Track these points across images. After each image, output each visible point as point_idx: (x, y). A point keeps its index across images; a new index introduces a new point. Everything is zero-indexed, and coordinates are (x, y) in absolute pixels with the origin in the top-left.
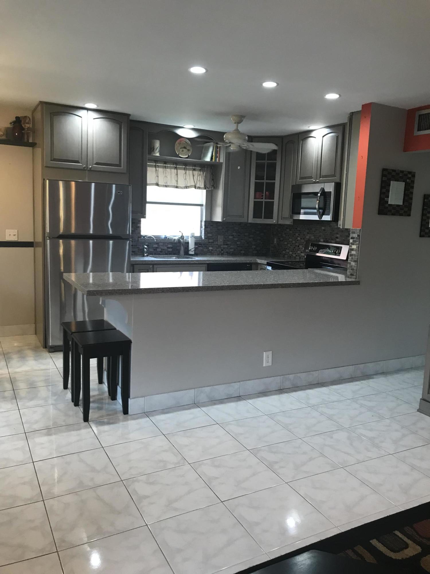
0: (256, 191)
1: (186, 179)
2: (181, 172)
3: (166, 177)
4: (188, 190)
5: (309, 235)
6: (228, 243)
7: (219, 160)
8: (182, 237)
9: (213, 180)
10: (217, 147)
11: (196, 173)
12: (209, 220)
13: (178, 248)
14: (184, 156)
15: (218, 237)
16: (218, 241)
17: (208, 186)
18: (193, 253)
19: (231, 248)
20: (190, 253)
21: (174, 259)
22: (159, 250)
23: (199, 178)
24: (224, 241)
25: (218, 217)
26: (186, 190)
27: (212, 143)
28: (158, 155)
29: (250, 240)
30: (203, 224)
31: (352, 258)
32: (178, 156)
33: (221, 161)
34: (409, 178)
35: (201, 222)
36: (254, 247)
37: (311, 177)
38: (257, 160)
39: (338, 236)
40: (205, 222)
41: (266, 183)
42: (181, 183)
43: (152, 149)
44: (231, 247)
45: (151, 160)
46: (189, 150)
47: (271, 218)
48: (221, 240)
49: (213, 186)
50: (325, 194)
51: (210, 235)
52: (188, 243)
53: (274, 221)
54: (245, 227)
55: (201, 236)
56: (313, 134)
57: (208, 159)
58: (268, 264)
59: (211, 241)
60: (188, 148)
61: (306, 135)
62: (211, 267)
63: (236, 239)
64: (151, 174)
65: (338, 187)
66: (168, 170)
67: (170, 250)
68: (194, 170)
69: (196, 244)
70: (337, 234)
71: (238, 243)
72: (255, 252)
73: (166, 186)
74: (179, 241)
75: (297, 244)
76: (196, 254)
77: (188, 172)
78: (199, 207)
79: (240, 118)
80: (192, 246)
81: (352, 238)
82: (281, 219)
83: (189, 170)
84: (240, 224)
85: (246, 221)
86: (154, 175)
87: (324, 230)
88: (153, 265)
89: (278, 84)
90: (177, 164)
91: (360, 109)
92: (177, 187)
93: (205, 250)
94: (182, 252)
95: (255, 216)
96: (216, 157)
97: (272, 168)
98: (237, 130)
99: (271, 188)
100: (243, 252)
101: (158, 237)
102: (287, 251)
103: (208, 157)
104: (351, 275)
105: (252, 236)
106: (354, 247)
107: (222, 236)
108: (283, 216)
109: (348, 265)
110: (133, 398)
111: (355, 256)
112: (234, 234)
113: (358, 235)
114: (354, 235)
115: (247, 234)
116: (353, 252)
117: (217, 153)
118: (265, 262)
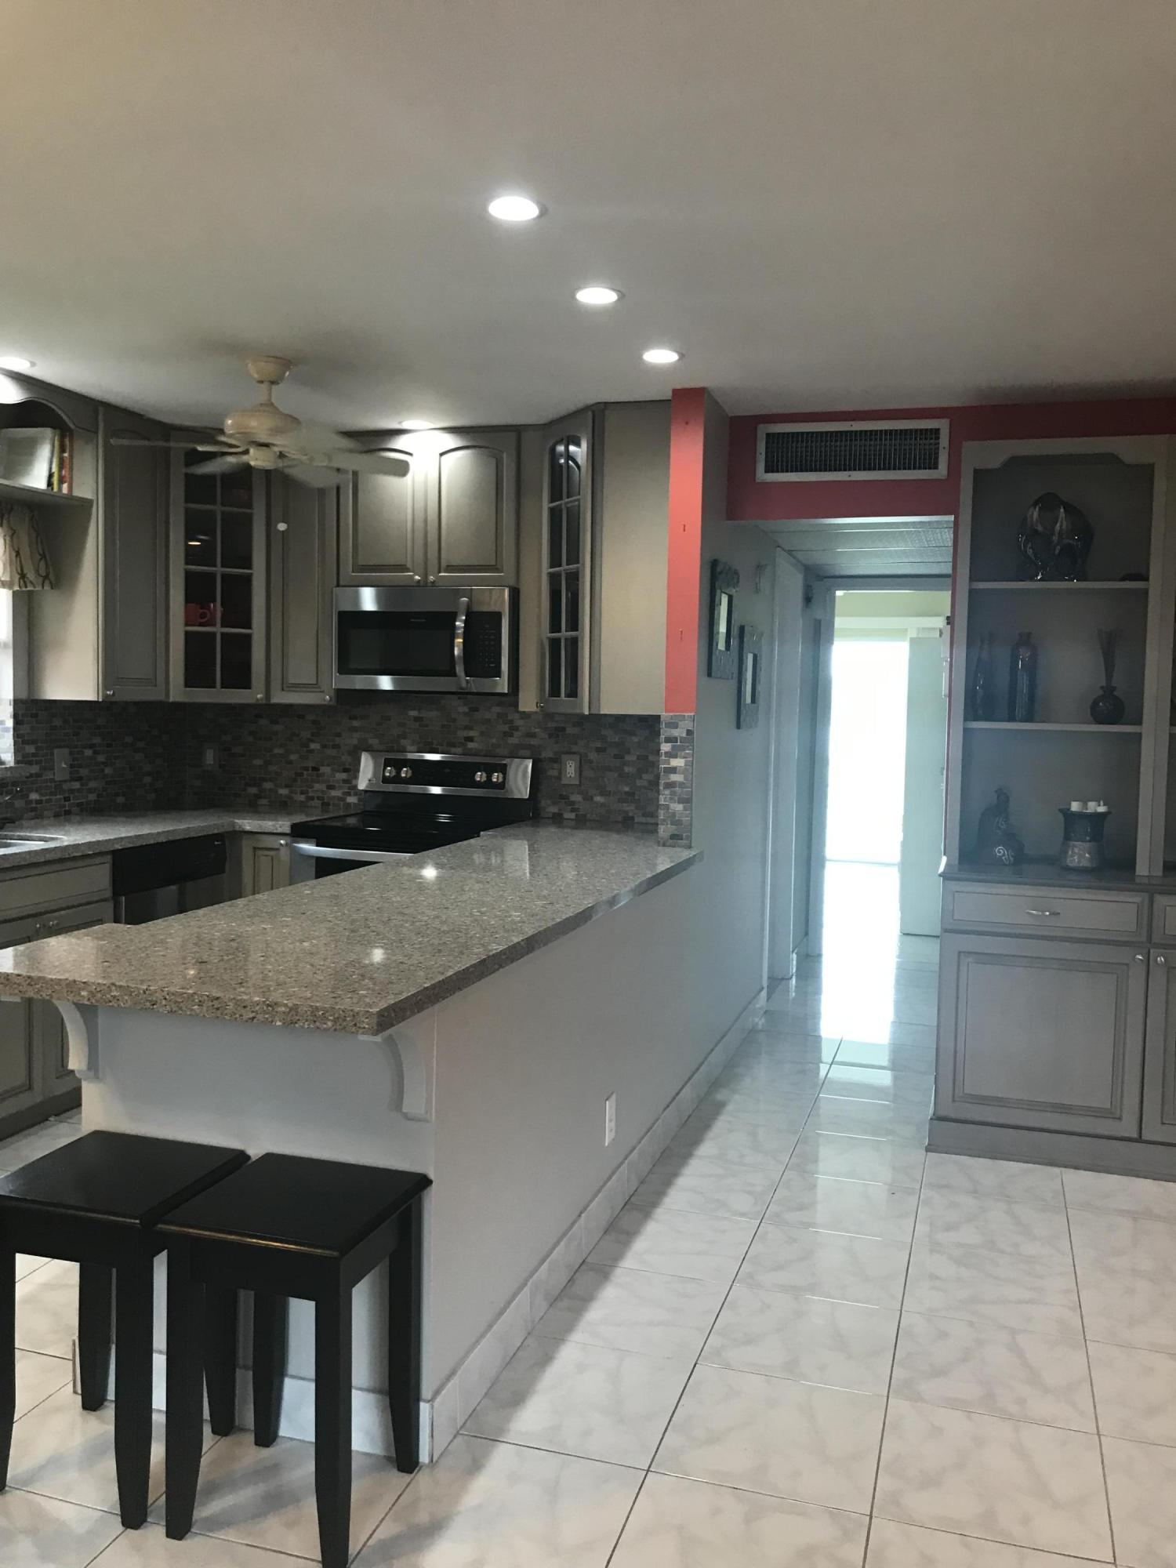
0: (190, 600)
6: (84, 772)
7: (70, 488)
9: (44, 556)
10: (63, 446)
12: (24, 696)
15: (52, 754)
16: (53, 769)
17: (31, 576)
19: (90, 791)
24: (71, 766)
27: (48, 432)
29: (139, 756)
31: (673, 794)
33: (83, 493)
36: (147, 780)
38: (187, 501)
39: (471, 733)
40: (14, 702)
41: (223, 576)
44: (92, 784)
47: (246, 684)
48: (61, 763)
49: (46, 577)
51: (30, 749)
56: (400, 443)
57: (34, 481)
58: (300, 832)
59: (35, 769)
63: (101, 758)
65: (514, 598)
70: (469, 728)
71: (107, 771)
79: (283, 369)
81: (668, 740)
82: (283, 690)
85: (162, 698)
87: (416, 719)
91: (669, 397)
95: (189, 682)
96: (61, 481)
97: (240, 530)
98: (271, 405)
99: (239, 592)
100: (121, 800)
103: (37, 477)
104: (673, 837)
105: (141, 744)
106: (675, 762)
107: (66, 751)
108: (292, 681)
109: (662, 814)
110: (437, 1393)
111: (681, 784)
112: (97, 740)
113: (689, 732)
114: (676, 733)
115: (128, 739)
116: (674, 778)
117: (61, 466)
118: (283, 825)
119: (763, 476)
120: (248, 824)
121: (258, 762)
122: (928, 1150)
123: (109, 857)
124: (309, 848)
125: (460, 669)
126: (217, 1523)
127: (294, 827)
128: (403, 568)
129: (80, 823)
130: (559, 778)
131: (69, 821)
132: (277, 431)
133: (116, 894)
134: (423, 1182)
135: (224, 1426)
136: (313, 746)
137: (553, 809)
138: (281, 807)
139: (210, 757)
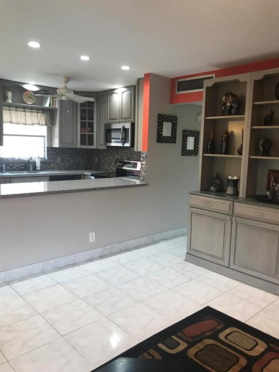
0: (81, 127)
1: (32, 119)
2: (28, 114)
3: (17, 117)
4: (34, 126)
5: (117, 156)
6: (65, 161)
7: (55, 106)
8: (31, 158)
9: (51, 119)
10: (53, 98)
11: (39, 115)
12: (50, 146)
13: (28, 166)
14: (30, 103)
15: (57, 158)
16: (57, 160)
17: (48, 123)
18: (39, 169)
20: (37, 169)
21: (25, 173)
22: (14, 168)
23: (41, 118)
24: (61, 160)
25: (56, 144)
26: (32, 126)
28: (11, 102)
29: (80, 159)
30: (46, 149)
31: (143, 170)
32: (25, 103)
33: (57, 107)
34: (174, 120)
35: (45, 147)
36: (82, 164)
37: (116, 119)
38: (81, 107)
39: (135, 156)
40: (47, 147)
41: (88, 122)
42: (29, 121)
43: (5, 98)
44: (67, 164)
45: (5, 105)
46: (33, 99)
47: (92, 144)
48: (59, 159)
50: (125, 130)
51: (51, 157)
52: (35, 162)
53: (94, 147)
54: (75, 151)
55: (45, 158)
56: (116, 91)
57: (47, 105)
58: (92, 175)
59: (52, 160)
60: (33, 98)
61: (111, 92)
62: (53, 178)
63: (69, 159)
64: (6, 115)
65: (133, 125)
66: (19, 112)
67: (23, 167)
68: (38, 112)
69: (41, 163)
70: (134, 155)
71: (71, 161)
72: (83, 167)
73: (18, 124)
74: (29, 161)
75: (110, 162)
76: (42, 170)
77: (33, 114)
78: (43, 138)
79: (68, 79)
80: (38, 164)
81: (142, 157)
82: (99, 146)
83: (34, 112)
84: (72, 149)
85: (76, 147)
86: (9, 116)
87: (126, 152)
88: (10, 178)
89: (90, 58)
90: (25, 108)
91: (144, 77)
92: (26, 124)
93: (48, 167)
94: (31, 168)
95: (82, 143)
96: (53, 104)
97: (91, 112)
98: (66, 87)
99: (91, 126)
100: (75, 167)
101: (13, 159)
102: (104, 166)
104: (143, 180)
105: (80, 157)
106: (143, 163)
107: (60, 157)
108: (101, 144)
109: (141, 174)
111: (144, 168)
112: (68, 155)
113: (146, 156)
115: (77, 156)
116: (143, 166)
119: (176, 93)
120: (86, 173)
121: (103, 161)
122: (185, 261)
123: (49, 177)
132: (66, 93)
139: (96, 160)
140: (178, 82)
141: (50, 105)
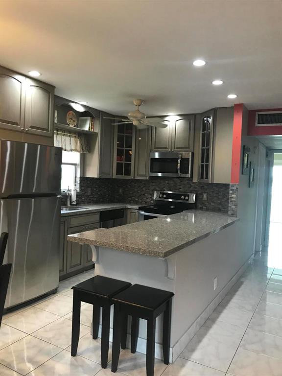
0: (118, 155)
1: (70, 144)
2: (67, 138)
6: (94, 194)
9: (87, 145)
10: (92, 121)
12: (82, 176)
14: (71, 125)
15: (87, 189)
16: (87, 193)
17: (84, 150)
18: (75, 203)
19: (95, 198)
24: (91, 192)
27: (89, 118)
28: (56, 122)
30: (78, 180)
31: (232, 203)
32: (68, 125)
33: (97, 131)
35: (76, 177)
36: (107, 196)
38: (118, 132)
40: (80, 178)
41: (125, 150)
44: (95, 196)
46: (74, 121)
47: (129, 174)
48: (89, 191)
49: (88, 150)
51: (83, 188)
52: (71, 196)
56: (166, 119)
58: (141, 209)
59: (84, 192)
60: (73, 119)
68: (75, 137)
70: (180, 186)
79: (141, 102)
81: (231, 190)
82: (138, 176)
83: (72, 137)
85: (111, 177)
87: (168, 183)
89: (224, 82)
90: (65, 132)
91: (233, 106)
92: (65, 150)
93: (80, 200)
94: (69, 203)
95: (117, 174)
98: (138, 110)
100: (101, 200)
103: (87, 128)
104: (232, 214)
105: (106, 188)
106: (233, 196)
107: (90, 189)
108: (140, 174)
109: (229, 208)
110: (174, 346)
111: (235, 201)
112: (97, 186)
113: (237, 188)
114: (233, 188)
115: (103, 186)
116: (233, 199)
117: (92, 125)
118: (137, 207)
119: (257, 125)
120: (129, 206)
121: (131, 192)
123: (99, 213)
124: (142, 213)
125: (179, 172)
126: (123, 370)
127: (139, 207)
128: (166, 148)
129: (93, 205)
130: (202, 198)
131: (90, 205)
133: (100, 221)
134: (172, 294)
135: (124, 348)
136: (144, 189)
137: (201, 206)
138: (136, 203)
139: (121, 191)
140: (259, 115)
141: (89, 129)
